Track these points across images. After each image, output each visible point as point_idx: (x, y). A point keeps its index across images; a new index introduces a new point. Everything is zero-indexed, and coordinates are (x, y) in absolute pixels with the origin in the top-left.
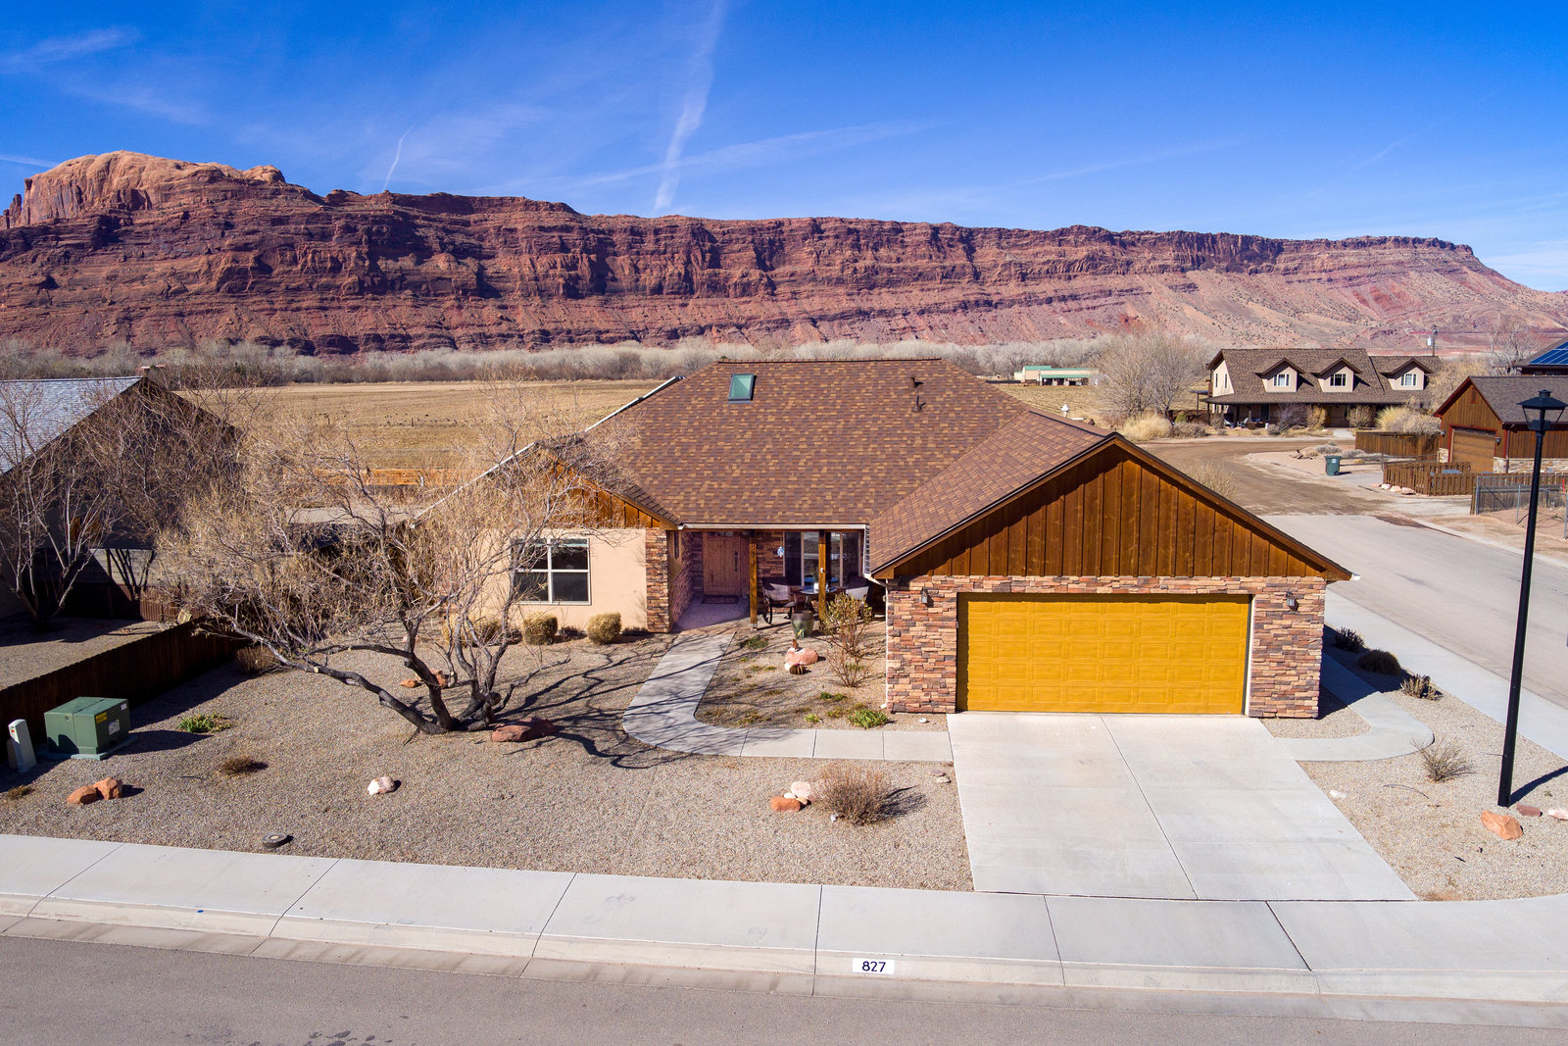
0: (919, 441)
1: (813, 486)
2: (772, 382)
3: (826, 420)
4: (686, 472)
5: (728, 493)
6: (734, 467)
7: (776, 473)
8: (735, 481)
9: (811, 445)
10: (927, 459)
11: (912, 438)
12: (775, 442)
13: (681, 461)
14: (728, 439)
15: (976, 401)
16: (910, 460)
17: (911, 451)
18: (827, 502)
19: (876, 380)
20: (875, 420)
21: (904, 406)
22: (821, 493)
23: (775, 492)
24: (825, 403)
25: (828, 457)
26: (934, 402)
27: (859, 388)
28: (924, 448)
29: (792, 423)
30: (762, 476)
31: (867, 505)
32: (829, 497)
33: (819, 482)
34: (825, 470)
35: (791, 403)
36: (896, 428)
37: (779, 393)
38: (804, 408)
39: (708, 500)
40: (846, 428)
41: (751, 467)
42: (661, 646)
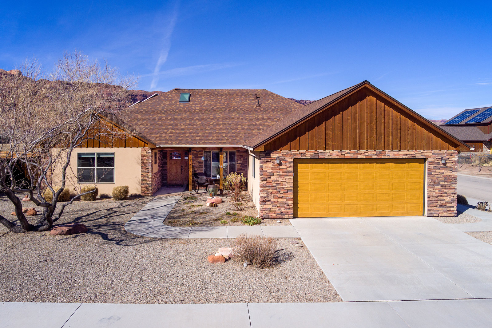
0: (260, 116)
1: (217, 131)
2: (198, 96)
3: (221, 109)
4: (161, 126)
5: (179, 134)
6: (182, 125)
7: (200, 127)
8: (183, 129)
9: (215, 117)
10: (265, 122)
11: (258, 115)
12: (200, 116)
13: (158, 122)
14: (179, 115)
15: (282, 103)
16: (258, 123)
17: (258, 120)
18: (223, 137)
19: (241, 96)
20: (241, 109)
21: (253, 105)
22: (220, 134)
23: (200, 134)
24: (220, 103)
25: (222, 121)
26: (265, 103)
27: (234, 99)
28: (263, 118)
29: (207, 110)
30: (194, 128)
31: (241, 138)
32: (224, 135)
33: (219, 130)
34: (221, 126)
35: (206, 103)
36: (250, 112)
37: (201, 100)
38: (211, 105)
39: (170, 136)
40: (229, 112)
41: (189, 125)
42: (147, 200)
